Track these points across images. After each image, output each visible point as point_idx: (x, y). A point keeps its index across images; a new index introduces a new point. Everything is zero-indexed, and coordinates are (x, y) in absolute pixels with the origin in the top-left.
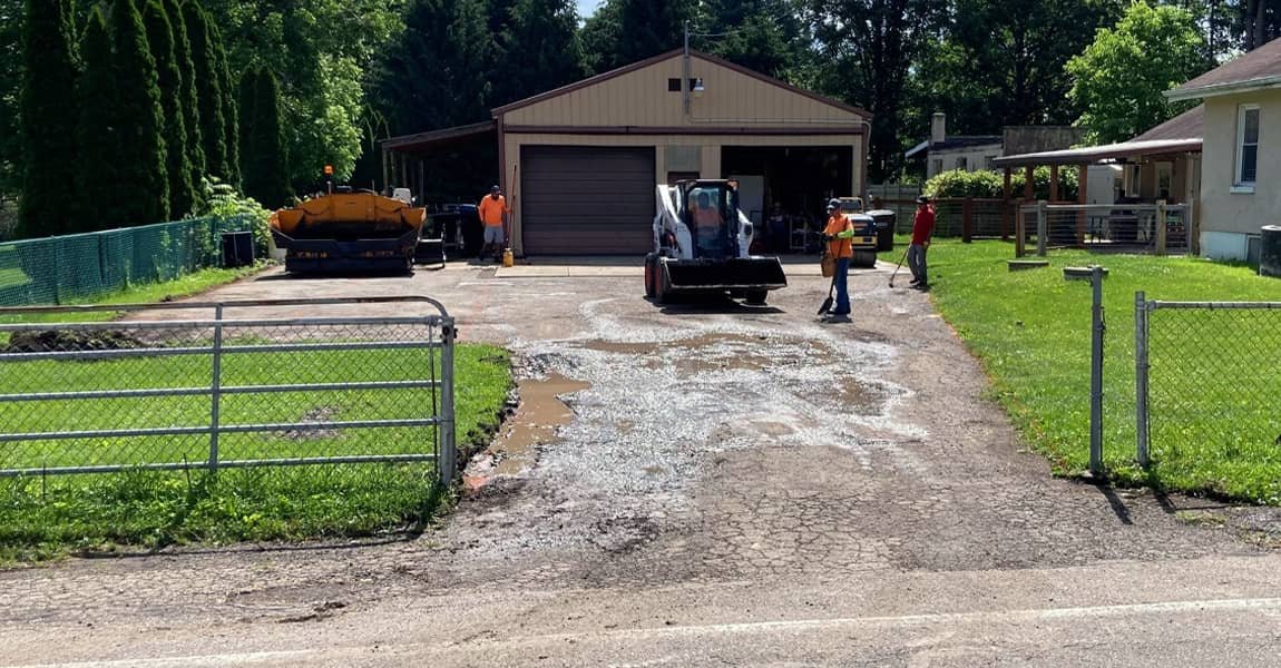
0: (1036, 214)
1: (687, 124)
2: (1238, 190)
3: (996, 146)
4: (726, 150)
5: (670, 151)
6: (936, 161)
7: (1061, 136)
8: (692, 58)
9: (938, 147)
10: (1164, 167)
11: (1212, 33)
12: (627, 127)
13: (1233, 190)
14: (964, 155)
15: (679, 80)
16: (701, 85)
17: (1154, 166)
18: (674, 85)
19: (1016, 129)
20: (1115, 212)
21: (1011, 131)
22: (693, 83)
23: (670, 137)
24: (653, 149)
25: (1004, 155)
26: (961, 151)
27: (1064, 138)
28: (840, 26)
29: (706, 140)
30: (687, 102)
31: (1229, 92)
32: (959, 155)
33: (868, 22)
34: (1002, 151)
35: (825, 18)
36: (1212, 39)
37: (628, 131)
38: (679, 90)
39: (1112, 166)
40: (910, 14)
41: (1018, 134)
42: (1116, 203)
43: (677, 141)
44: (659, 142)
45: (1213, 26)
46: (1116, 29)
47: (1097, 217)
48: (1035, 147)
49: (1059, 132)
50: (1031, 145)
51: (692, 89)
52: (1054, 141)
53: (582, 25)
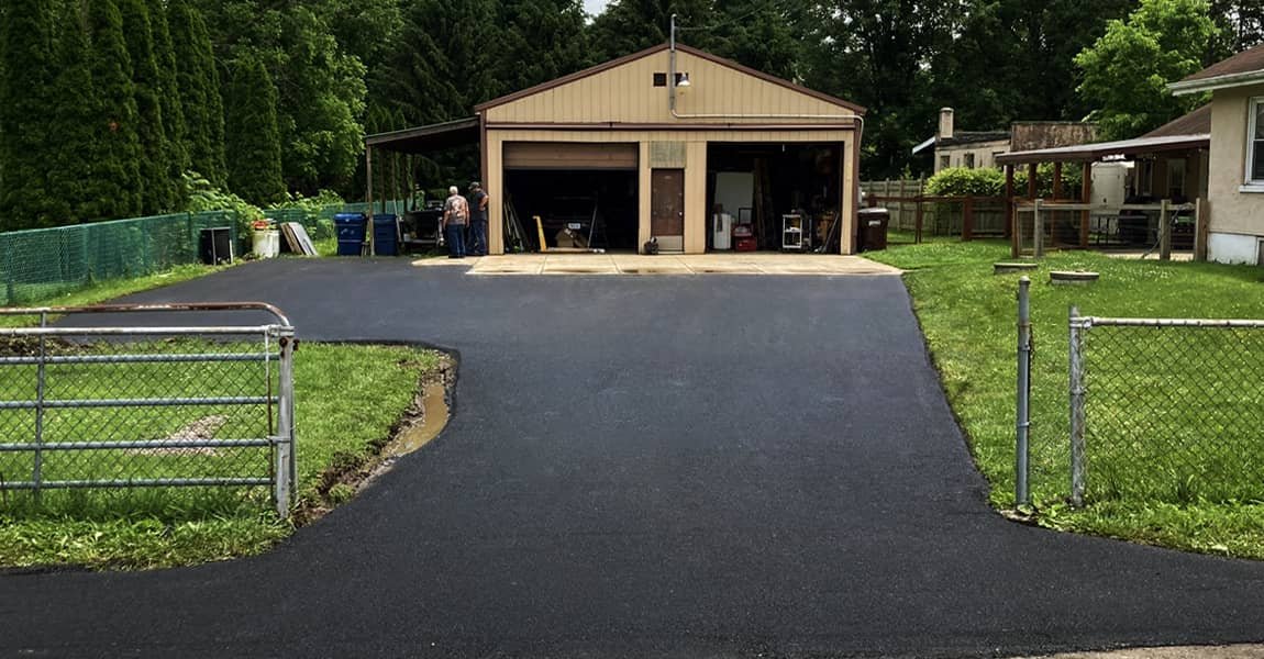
0: (1033, 213)
1: (672, 120)
2: (1248, 189)
3: (1003, 142)
4: (712, 147)
5: (654, 147)
6: (943, 157)
7: (1073, 131)
8: (677, 51)
9: (946, 143)
10: (1177, 164)
11: (1241, 25)
12: (611, 123)
13: (1242, 189)
14: (971, 151)
15: (664, 75)
16: (687, 78)
17: (1165, 163)
18: (660, 80)
19: (1024, 126)
20: (1123, 212)
21: (1018, 127)
22: (678, 77)
23: (654, 133)
24: (636, 145)
25: (1011, 151)
26: (968, 148)
27: (1075, 133)
28: (848, 20)
29: (691, 136)
30: (672, 98)
31: (1238, 84)
32: (966, 152)
33: (878, 16)
34: (1009, 148)
35: (833, 12)
36: (1241, 32)
37: (611, 127)
38: (664, 84)
39: (1122, 163)
40: (920, 7)
41: (1026, 129)
42: (1126, 202)
43: (662, 137)
44: (643, 138)
45: (1242, 19)
46: (1129, 21)
47: (1104, 216)
48: (1044, 143)
49: (1070, 128)
50: (1041, 142)
51: (676, 85)
52: (1064, 137)
53: (589, 22)
